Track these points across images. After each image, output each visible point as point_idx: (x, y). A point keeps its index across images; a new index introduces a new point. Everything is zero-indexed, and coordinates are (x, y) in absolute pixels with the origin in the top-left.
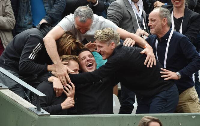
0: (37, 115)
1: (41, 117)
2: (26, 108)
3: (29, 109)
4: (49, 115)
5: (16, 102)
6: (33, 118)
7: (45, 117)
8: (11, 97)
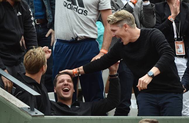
0: (31, 115)
1: (35, 117)
2: (19, 108)
3: (22, 109)
4: (43, 116)
5: (8, 102)
6: (26, 118)
7: (39, 118)
8: (3, 96)
